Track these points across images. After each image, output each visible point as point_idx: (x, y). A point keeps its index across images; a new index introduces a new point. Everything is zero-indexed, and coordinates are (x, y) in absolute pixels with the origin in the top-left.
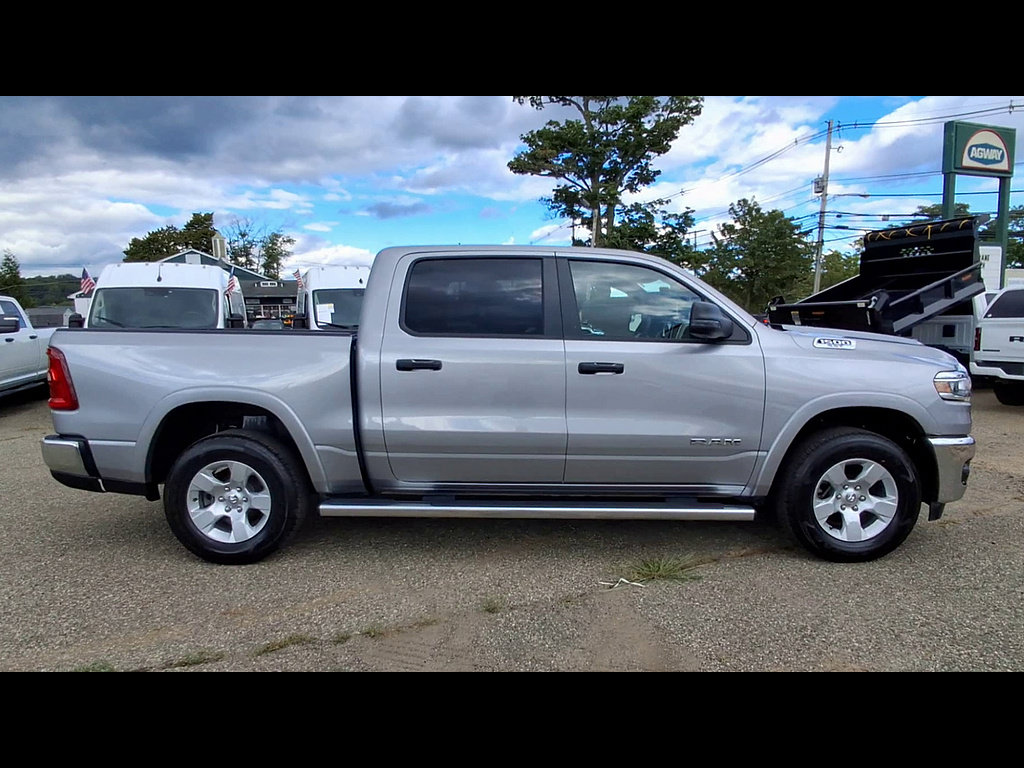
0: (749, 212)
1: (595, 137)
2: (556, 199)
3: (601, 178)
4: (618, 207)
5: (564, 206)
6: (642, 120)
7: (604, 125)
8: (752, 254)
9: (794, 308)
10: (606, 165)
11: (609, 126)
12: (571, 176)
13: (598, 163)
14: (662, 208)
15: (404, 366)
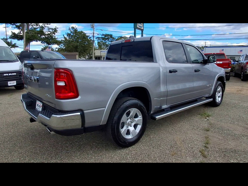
15: (170, 72)
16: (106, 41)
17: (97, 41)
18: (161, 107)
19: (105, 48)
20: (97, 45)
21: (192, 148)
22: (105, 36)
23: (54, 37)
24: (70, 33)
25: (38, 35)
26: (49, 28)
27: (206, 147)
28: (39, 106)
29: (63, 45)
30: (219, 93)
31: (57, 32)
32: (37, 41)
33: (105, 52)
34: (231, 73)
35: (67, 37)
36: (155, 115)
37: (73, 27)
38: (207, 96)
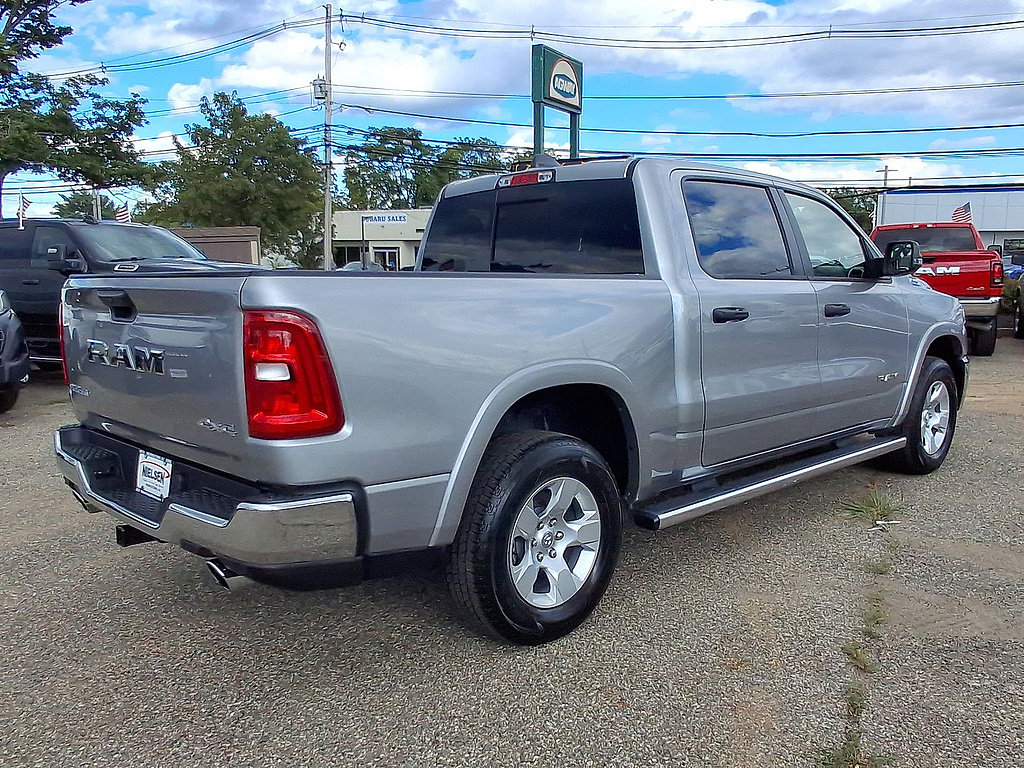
15: (719, 317)
16: (390, 164)
17: (344, 167)
18: (678, 474)
19: (384, 202)
20: (342, 186)
21: (813, 641)
22: (384, 140)
23: (124, 150)
24: (209, 127)
25: (44, 139)
26: (100, 101)
27: (868, 633)
28: (153, 476)
29: (173, 190)
30: (937, 414)
31: (143, 123)
32: (37, 169)
33: (383, 219)
34: (1000, 317)
35: (193, 145)
36: (651, 507)
37: (223, 96)
38: (878, 425)
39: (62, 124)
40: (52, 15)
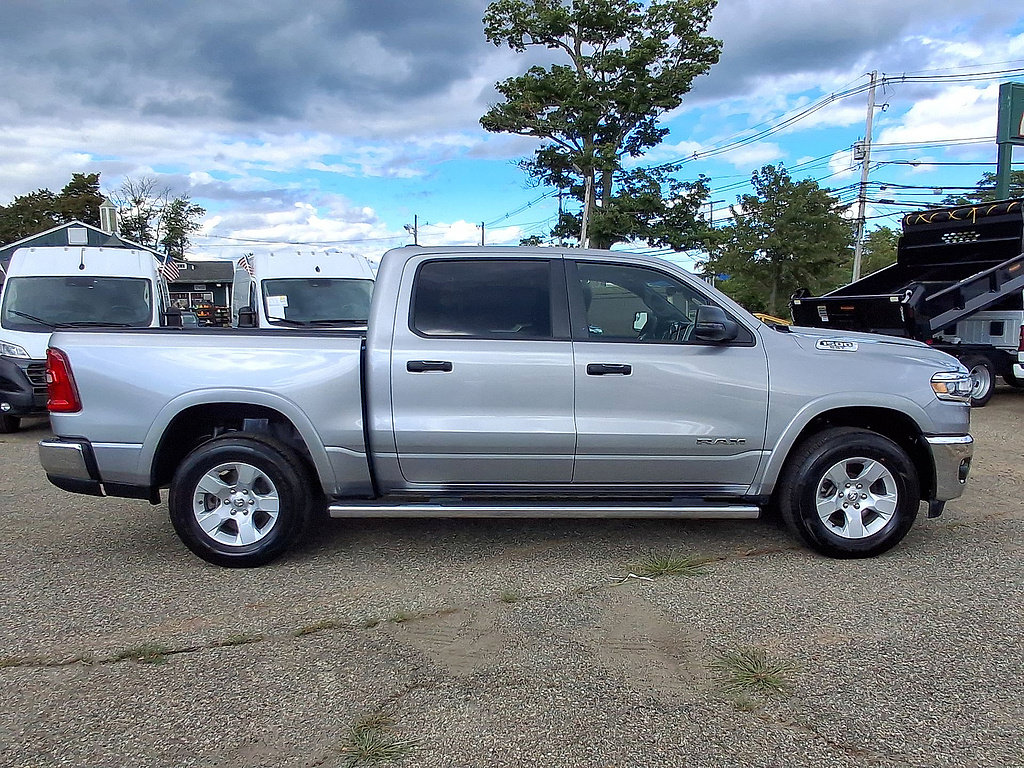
0: (776, 182)
1: (589, 88)
2: (539, 162)
3: (596, 137)
4: (617, 173)
5: (549, 172)
6: (647, 67)
7: (600, 73)
8: (779, 232)
9: (821, 302)
10: (602, 122)
11: (606, 73)
12: (559, 135)
13: (592, 120)
14: (671, 175)
15: (414, 368)
23: (697, 220)
24: (757, 196)
26: (675, 183)
31: (708, 197)
35: (745, 212)
37: (769, 168)
39: (652, 205)
40: (657, 122)
